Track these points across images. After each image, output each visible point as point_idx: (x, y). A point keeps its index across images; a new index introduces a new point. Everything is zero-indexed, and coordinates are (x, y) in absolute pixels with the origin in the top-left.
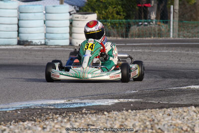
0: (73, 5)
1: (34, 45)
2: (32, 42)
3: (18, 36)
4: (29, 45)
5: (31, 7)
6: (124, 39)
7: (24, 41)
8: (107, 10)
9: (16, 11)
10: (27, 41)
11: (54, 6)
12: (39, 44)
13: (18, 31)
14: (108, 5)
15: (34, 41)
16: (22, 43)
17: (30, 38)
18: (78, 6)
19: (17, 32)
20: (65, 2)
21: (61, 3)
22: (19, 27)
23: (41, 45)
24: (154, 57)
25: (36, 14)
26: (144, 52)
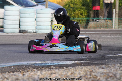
0: (54, 10)
1: (29, 33)
2: (28, 31)
3: (19, 27)
4: (26, 33)
5: (28, 10)
6: (85, 29)
7: (23, 31)
8: (75, 13)
9: (18, 12)
10: (25, 31)
11: (41, 9)
12: (32, 32)
13: (19, 24)
14: (75, 9)
15: (29, 31)
16: (22, 32)
17: (26, 29)
20: (49, 7)
21: (47, 7)
22: (20, 22)
23: (33, 33)
24: (102, 40)
25: (30, 14)
26: (96, 37)
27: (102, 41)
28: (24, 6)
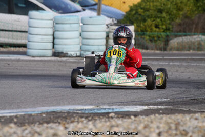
0: (111, 18)
1: (70, 57)
2: (67, 54)
3: (53, 47)
4: (64, 57)
5: (68, 18)
6: (162, 52)
7: (59, 53)
8: (146, 23)
9: (52, 22)
10: (62, 53)
11: (90, 18)
12: (75, 55)
13: (53, 42)
14: (146, 18)
15: (70, 53)
16: (57, 54)
17: (65, 50)
18: (116, 19)
19: (52, 44)
20: (103, 14)
21: (99, 14)
22: (54, 38)
23: (77, 57)
24: (191, 70)
25: (72, 25)
26: (182, 65)
27: (192, 72)
28: (60, 11)
